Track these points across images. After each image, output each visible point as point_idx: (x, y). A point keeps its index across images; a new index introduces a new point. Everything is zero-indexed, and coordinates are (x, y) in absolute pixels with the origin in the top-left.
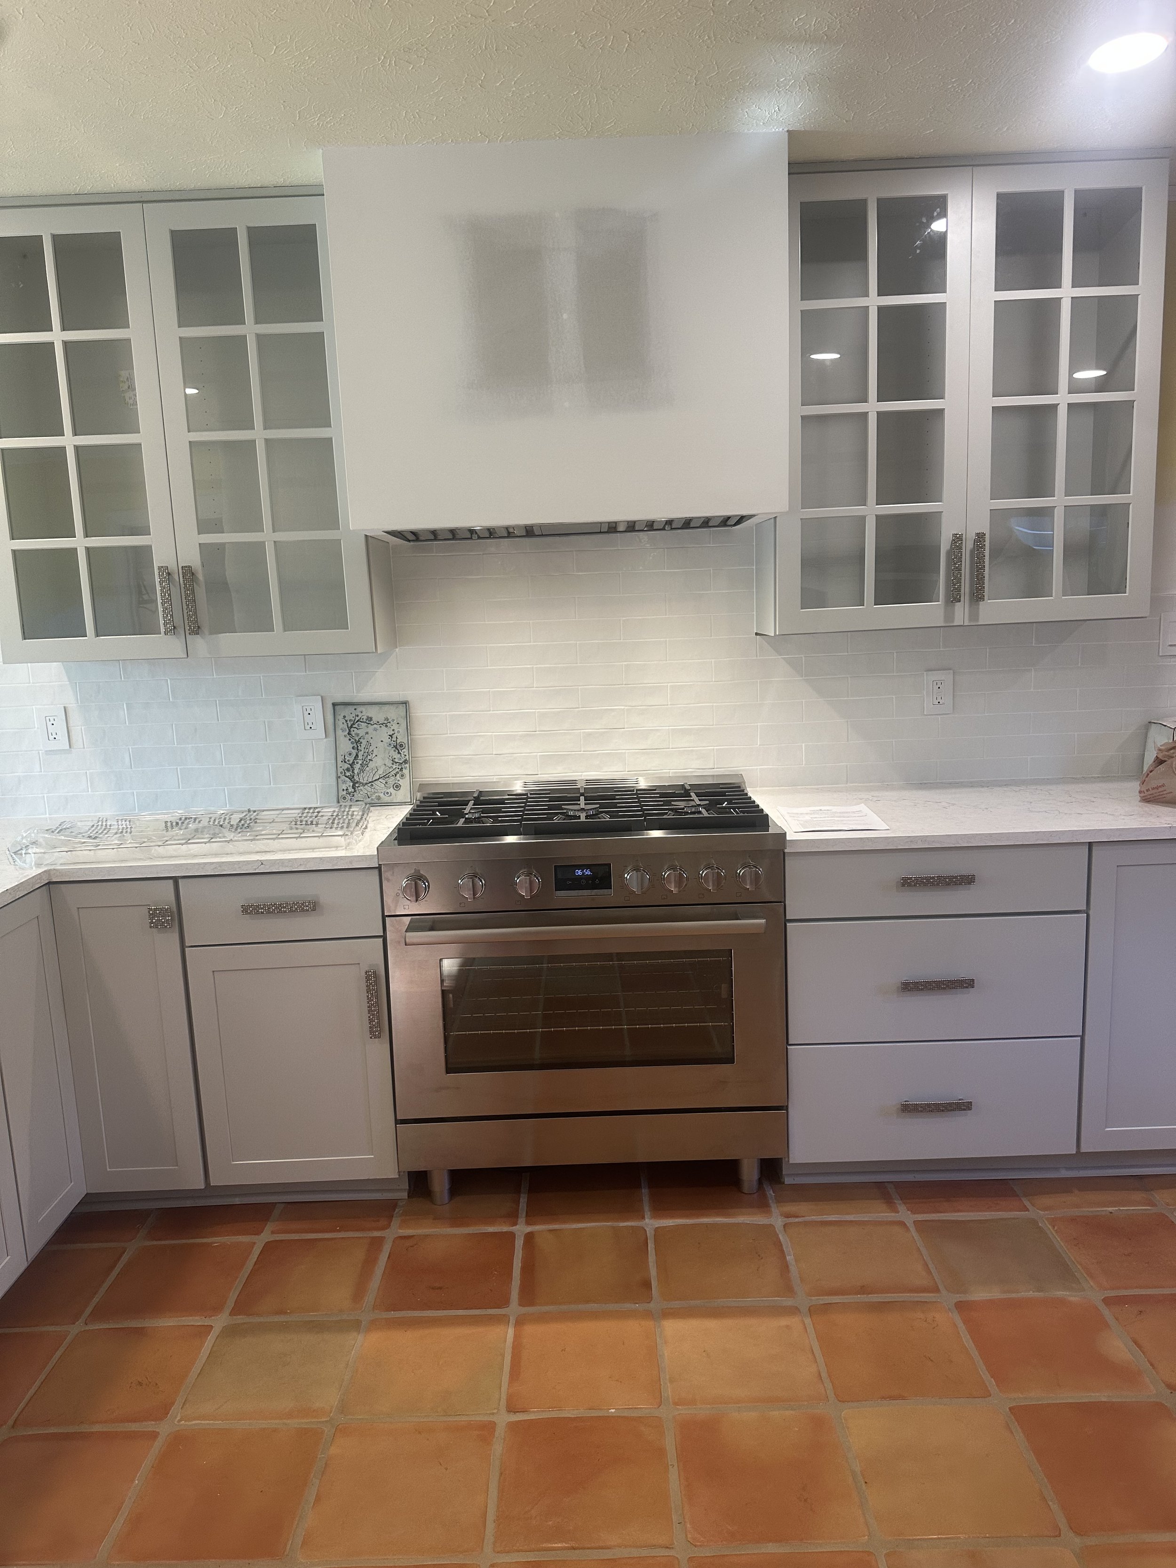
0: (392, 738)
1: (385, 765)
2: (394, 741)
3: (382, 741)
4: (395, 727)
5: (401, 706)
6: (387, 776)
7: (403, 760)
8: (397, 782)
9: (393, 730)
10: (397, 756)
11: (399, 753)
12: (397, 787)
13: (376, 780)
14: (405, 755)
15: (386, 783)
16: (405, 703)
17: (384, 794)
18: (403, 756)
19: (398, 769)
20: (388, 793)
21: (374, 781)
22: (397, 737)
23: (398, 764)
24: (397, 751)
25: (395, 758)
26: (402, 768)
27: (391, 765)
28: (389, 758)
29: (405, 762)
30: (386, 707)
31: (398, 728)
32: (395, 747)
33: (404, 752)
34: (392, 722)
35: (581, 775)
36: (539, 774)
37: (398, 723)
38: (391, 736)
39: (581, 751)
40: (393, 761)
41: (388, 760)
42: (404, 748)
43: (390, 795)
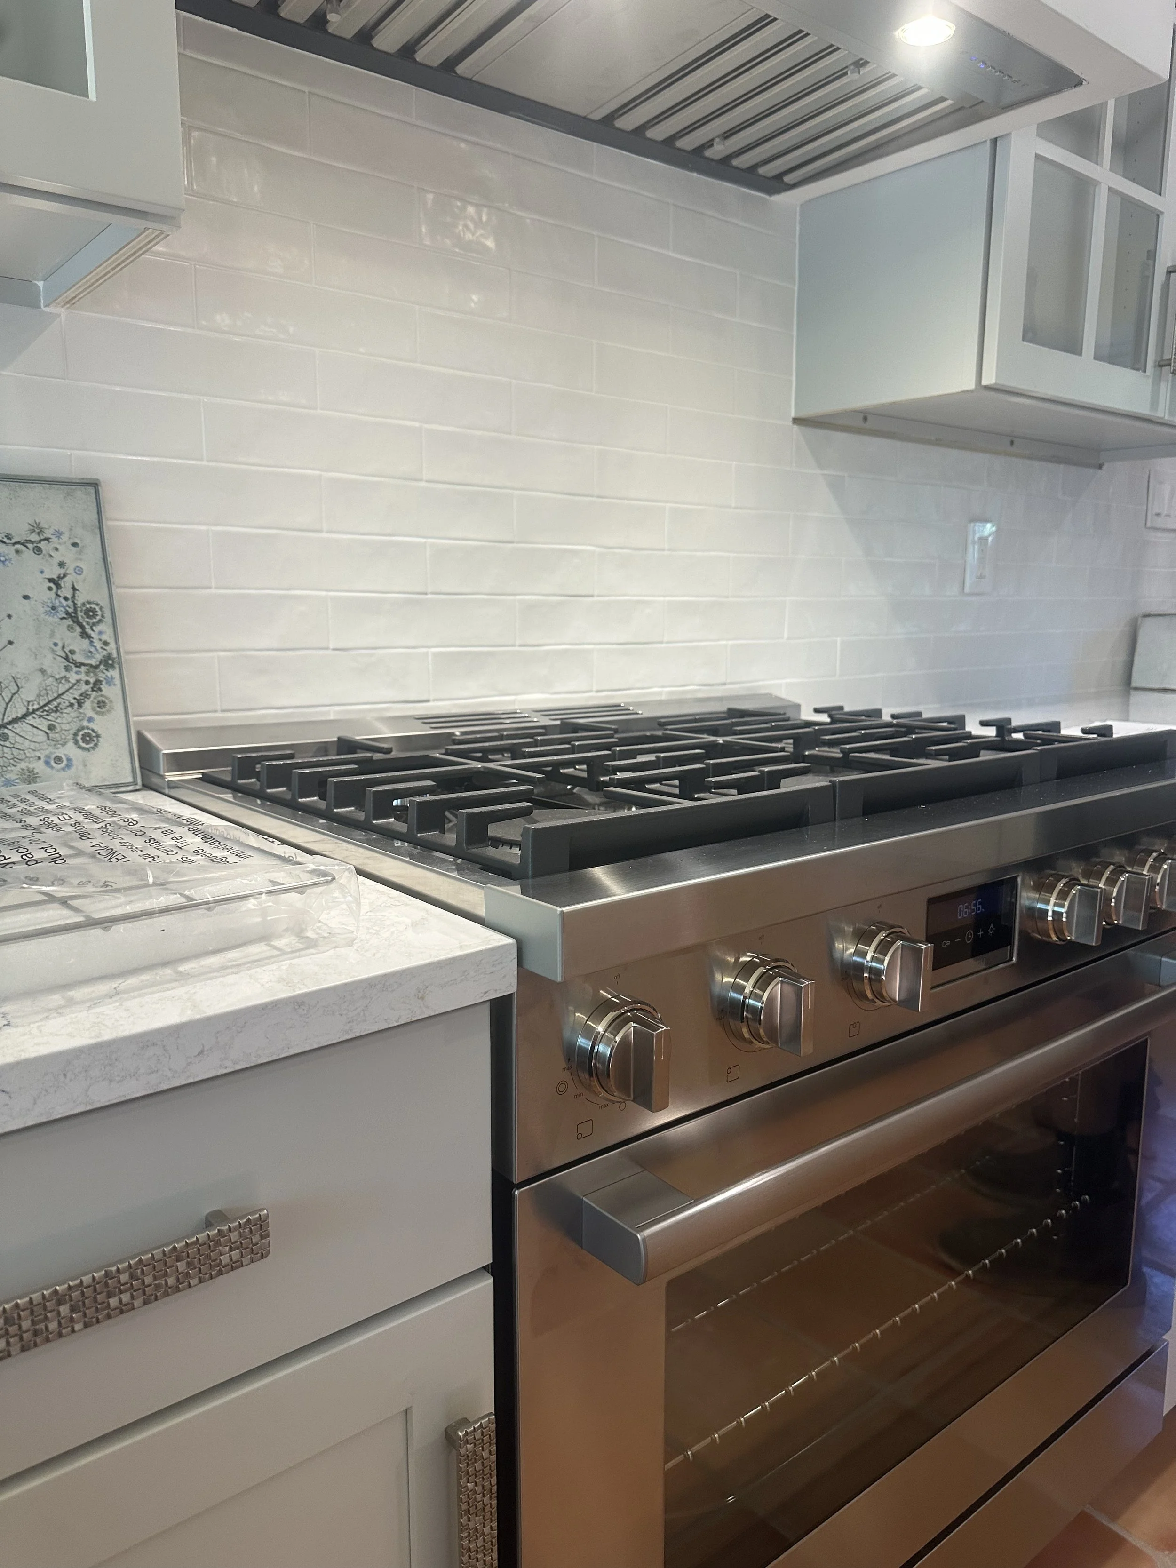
0: (58, 587)
1: (42, 671)
2: (66, 599)
3: (26, 597)
4: (66, 554)
5: (79, 493)
6: (51, 706)
7: (99, 657)
8: (85, 723)
9: (61, 565)
10: (78, 645)
11: (84, 635)
12: (88, 738)
13: (15, 721)
14: (106, 643)
15: (51, 727)
16: (94, 485)
17: (47, 763)
18: (98, 645)
19: (87, 683)
20: (58, 759)
21: (10, 723)
22: (74, 589)
23: (83, 669)
24: (78, 629)
25: (72, 652)
26: (98, 682)
27: (63, 673)
28: (53, 651)
29: (108, 662)
30: (35, 492)
31: (77, 559)
32: (72, 616)
33: (100, 633)
34: (54, 539)
35: (513, 702)
36: (431, 698)
37: (75, 545)
38: (56, 582)
39: (514, 646)
40: (69, 659)
41: (50, 656)
42: (100, 621)
43: (69, 766)
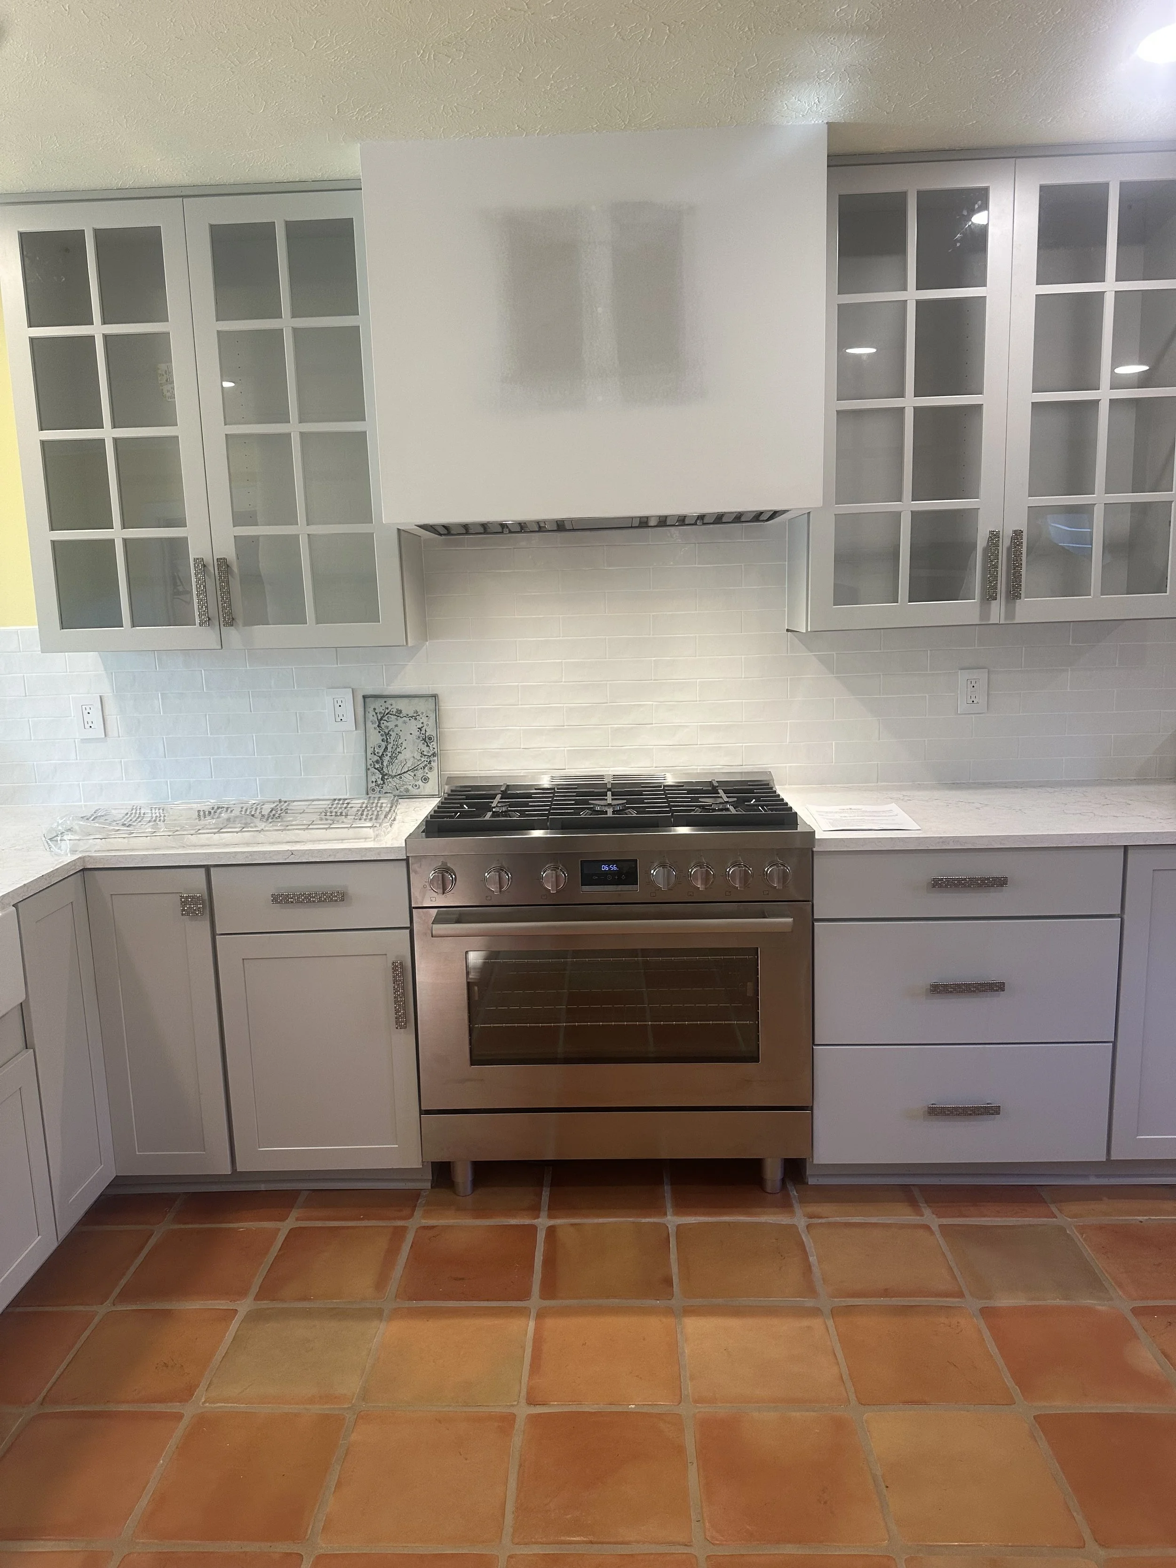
0: (421, 730)
1: (413, 757)
2: (423, 734)
3: (411, 734)
4: (424, 719)
5: (430, 699)
6: (415, 769)
7: (431, 753)
8: (425, 774)
9: (422, 723)
10: (425, 749)
11: (428, 746)
12: (425, 779)
13: (405, 773)
14: (434, 748)
15: (415, 775)
16: (435, 696)
17: (413, 786)
18: (431, 749)
19: (427, 761)
20: (416, 786)
21: (403, 773)
22: (426, 731)
23: (426, 757)
24: (426, 744)
25: (423, 751)
26: (430, 761)
27: (420, 758)
28: (417, 751)
29: (434, 755)
30: (416, 700)
31: (427, 721)
32: (424, 740)
33: (433, 745)
34: (421, 715)
35: (608, 771)
36: (566, 768)
37: (427, 716)
38: (420, 729)
39: (608, 746)
40: (422, 755)
42: (433, 741)
43: (419, 788)
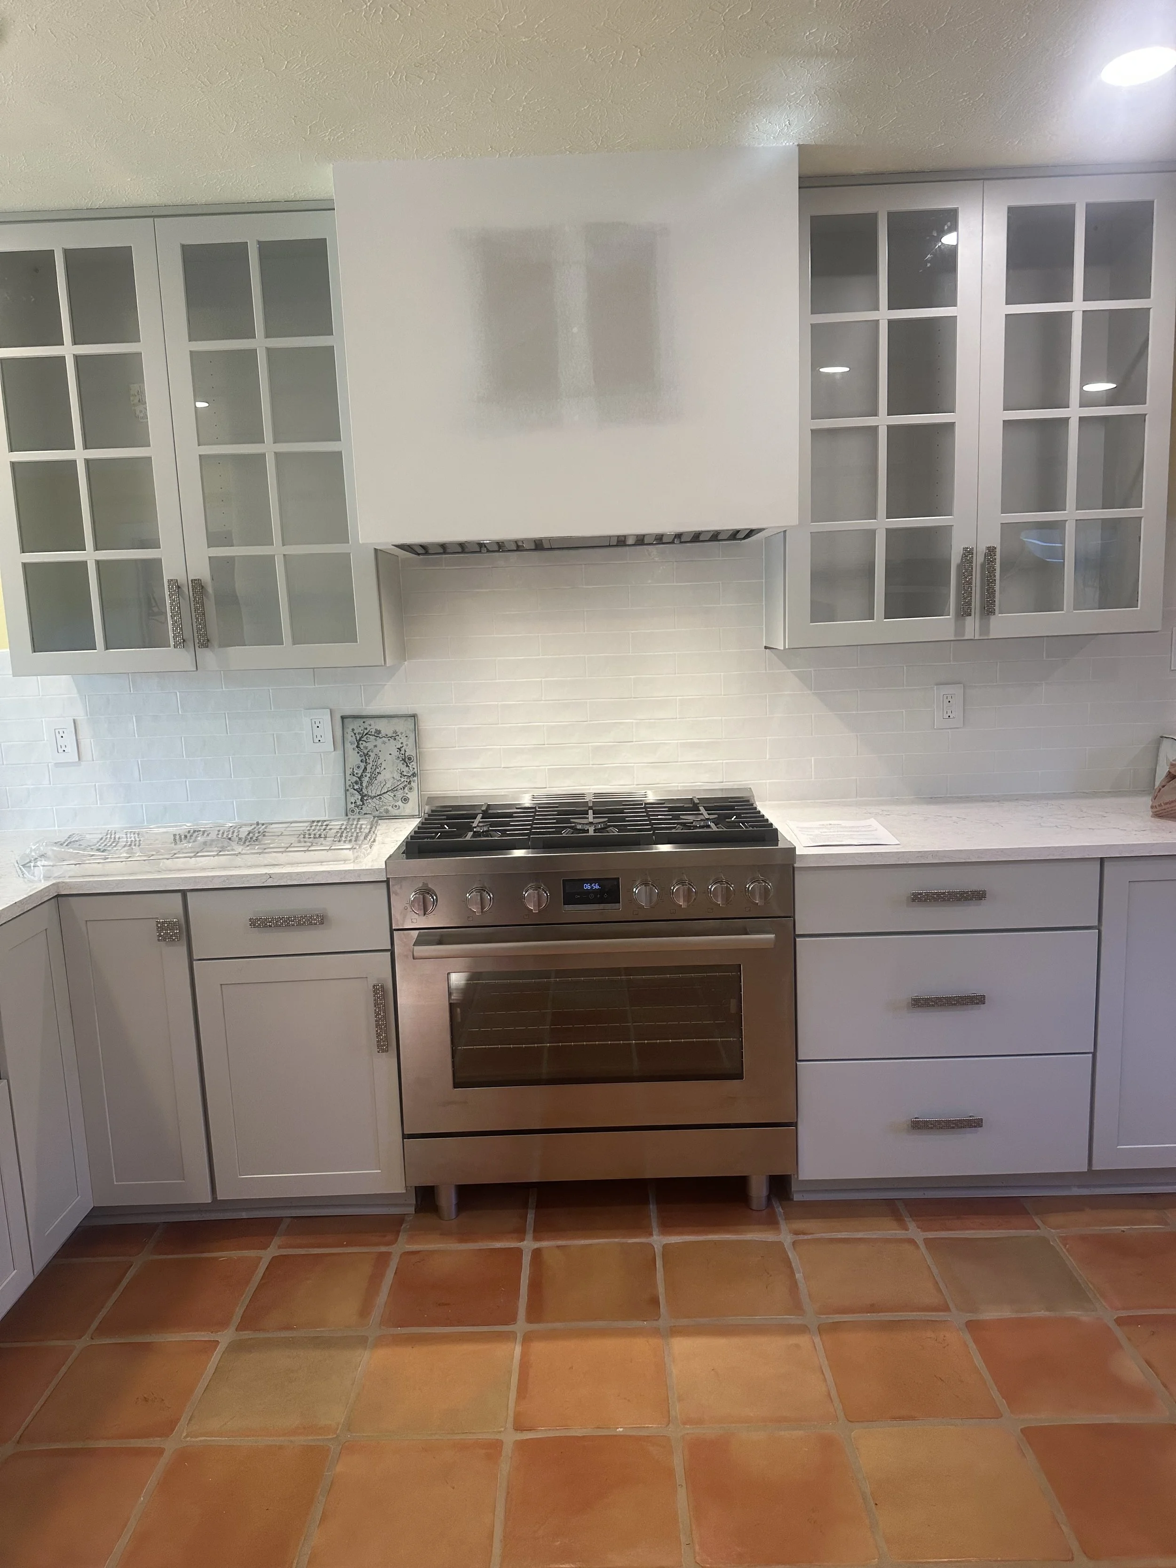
0: (400, 751)
1: (393, 778)
2: (402, 754)
3: (390, 754)
4: (404, 740)
5: (409, 719)
6: (395, 789)
7: (411, 773)
8: (405, 795)
9: (402, 743)
10: (405, 769)
11: (407, 766)
12: (405, 800)
14: (414, 769)
15: (395, 796)
16: (414, 716)
17: (392, 807)
18: (411, 769)
19: (407, 782)
20: (396, 806)
21: (383, 794)
22: (405, 751)
23: (406, 777)
24: (406, 764)
25: (403, 772)
26: (410, 781)
27: (400, 778)
28: (397, 771)
29: (414, 775)
30: (395, 720)
31: (407, 741)
32: (404, 760)
33: (412, 765)
34: (400, 735)
36: (547, 787)
37: (406, 736)
38: (399, 749)
39: (589, 765)
40: (402, 774)
41: (396, 773)
42: (412, 761)
43: (399, 808)
